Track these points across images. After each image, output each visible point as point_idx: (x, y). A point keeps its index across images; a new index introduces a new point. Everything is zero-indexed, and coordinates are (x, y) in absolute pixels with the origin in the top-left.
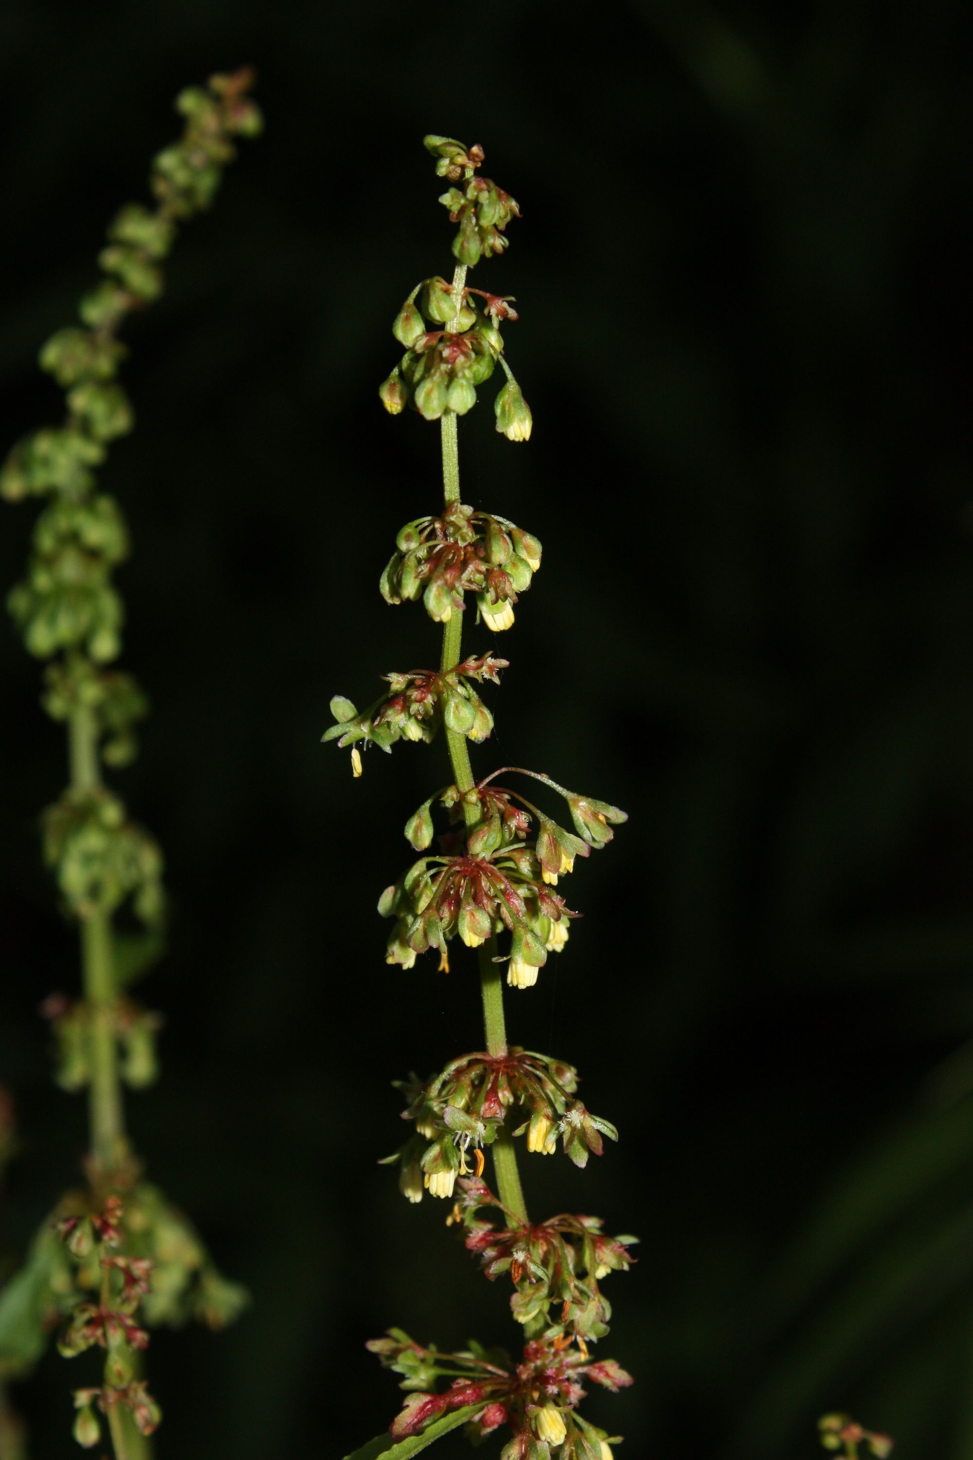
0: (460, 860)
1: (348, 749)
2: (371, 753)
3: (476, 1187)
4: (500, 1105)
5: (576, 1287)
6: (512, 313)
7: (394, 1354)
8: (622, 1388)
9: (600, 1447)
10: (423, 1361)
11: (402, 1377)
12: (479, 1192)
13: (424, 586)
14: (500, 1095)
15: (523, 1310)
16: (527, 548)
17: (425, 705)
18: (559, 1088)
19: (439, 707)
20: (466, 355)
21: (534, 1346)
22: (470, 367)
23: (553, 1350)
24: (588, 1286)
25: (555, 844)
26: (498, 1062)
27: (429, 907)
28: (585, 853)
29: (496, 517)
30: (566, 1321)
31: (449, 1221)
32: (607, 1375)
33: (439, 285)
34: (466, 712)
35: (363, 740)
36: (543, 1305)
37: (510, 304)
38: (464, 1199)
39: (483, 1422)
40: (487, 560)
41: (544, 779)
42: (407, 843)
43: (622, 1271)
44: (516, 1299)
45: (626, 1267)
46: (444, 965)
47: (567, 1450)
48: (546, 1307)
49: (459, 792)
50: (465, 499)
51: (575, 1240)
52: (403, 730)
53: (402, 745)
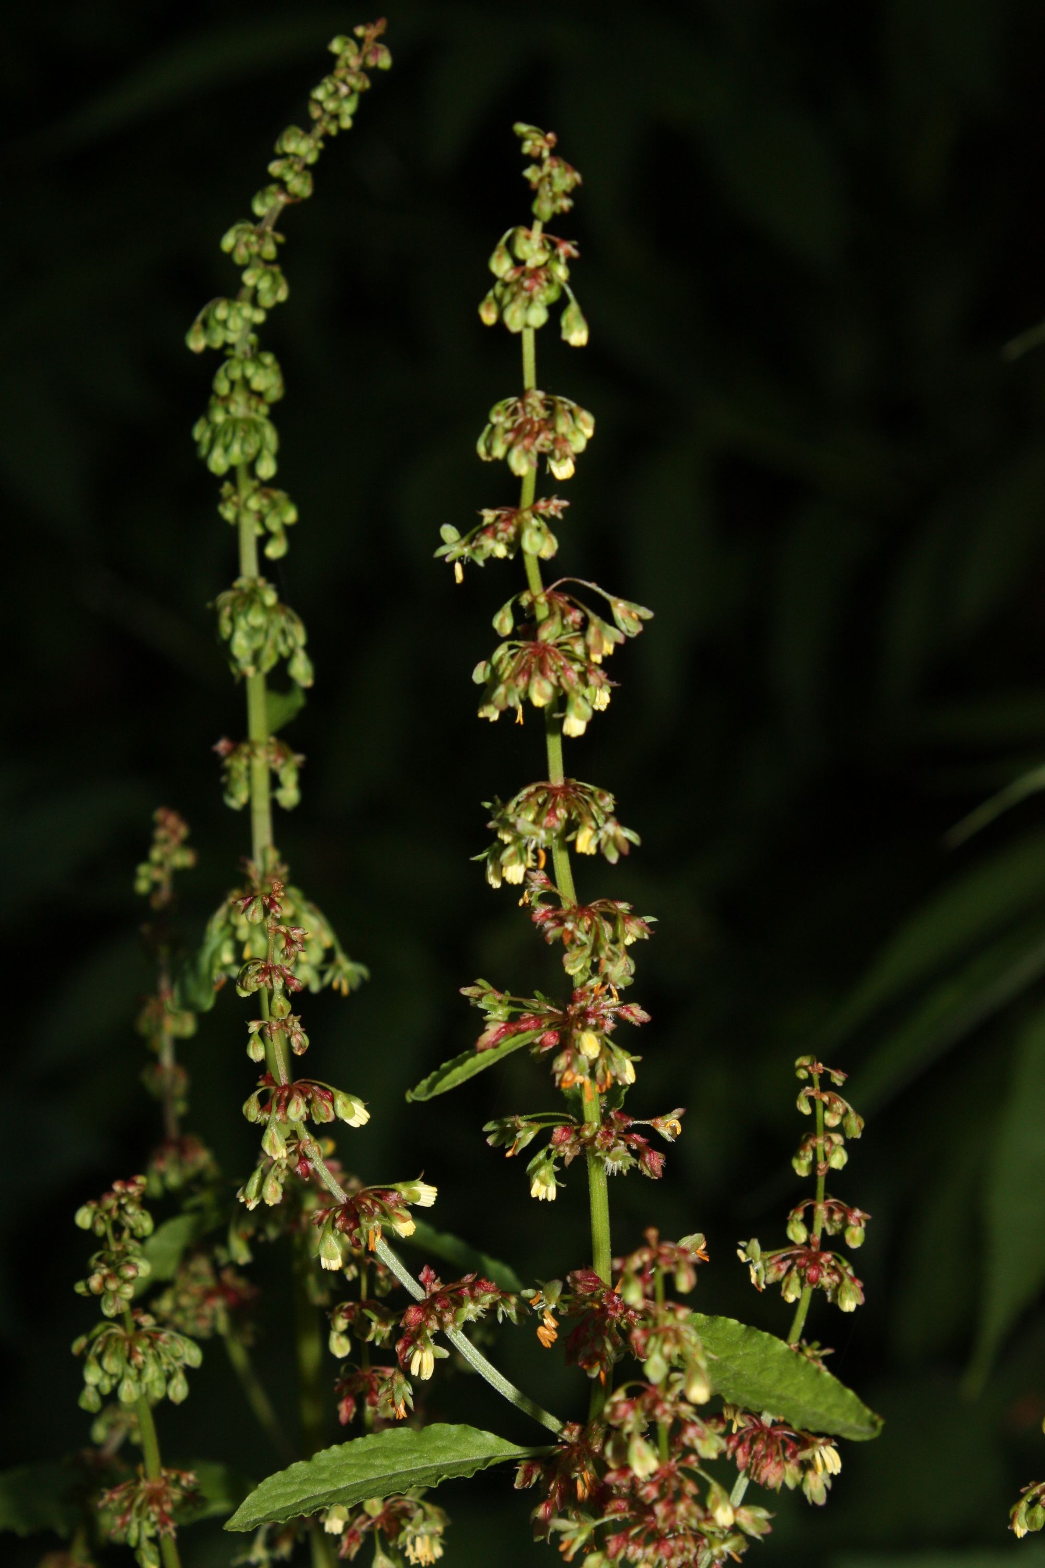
0: (532, 644)
1: (453, 563)
2: (469, 567)
3: (540, 877)
4: (558, 819)
5: (610, 949)
6: (575, 253)
7: (480, 998)
8: (642, 1023)
9: (625, 1062)
10: (500, 1002)
11: (485, 1012)
12: (542, 881)
13: (509, 450)
14: (558, 812)
15: (572, 965)
16: (583, 421)
17: (508, 534)
18: (600, 808)
19: (518, 535)
20: (541, 286)
21: (580, 991)
22: (543, 293)
23: (593, 995)
24: (619, 949)
25: (599, 634)
26: (557, 789)
27: (509, 677)
28: (621, 640)
29: (560, 398)
30: (602, 973)
31: (521, 902)
32: (632, 1013)
33: (522, 232)
34: (537, 538)
35: (463, 556)
36: (586, 962)
37: (574, 247)
38: (531, 887)
39: (542, 1044)
40: (553, 429)
41: (593, 586)
42: (494, 631)
43: (643, 940)
44: (567, 958)
45: (646, 937)
46: (520, 718)
47: (601, 1062)
48: (589, 964)
49: (532, 595)
50: (539, 387)
51: (612, 918)
52: (493, 550)
53: (492, 561)
